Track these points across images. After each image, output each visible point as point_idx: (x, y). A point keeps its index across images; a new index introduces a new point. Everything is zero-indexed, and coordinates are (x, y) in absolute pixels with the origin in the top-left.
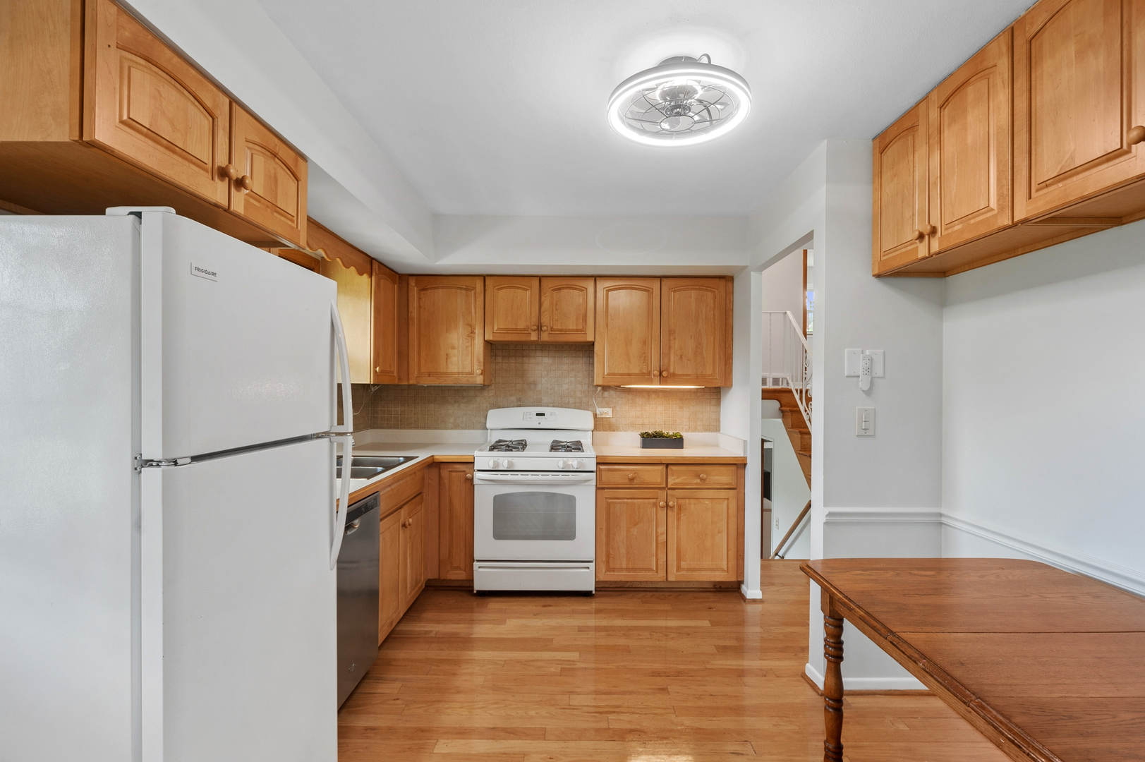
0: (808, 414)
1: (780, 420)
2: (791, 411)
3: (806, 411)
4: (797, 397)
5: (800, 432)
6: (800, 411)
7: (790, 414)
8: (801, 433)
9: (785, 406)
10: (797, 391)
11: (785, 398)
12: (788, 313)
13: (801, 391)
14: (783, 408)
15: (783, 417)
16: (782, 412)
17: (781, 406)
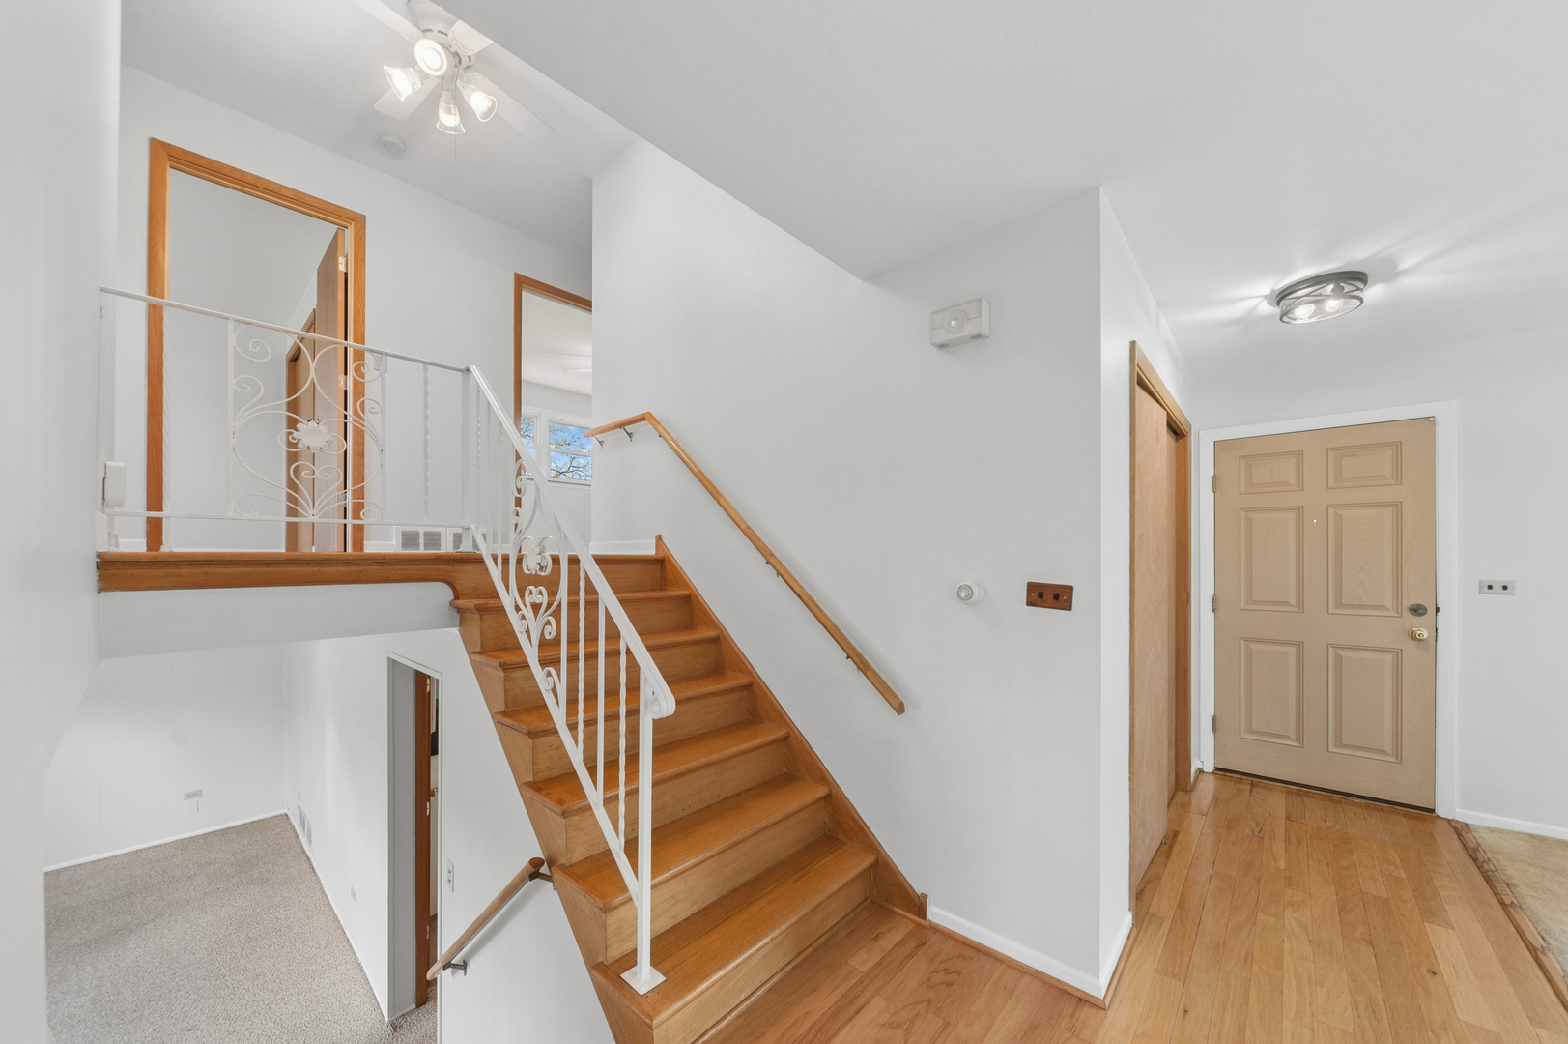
0: (523, 617)
1: (455, 631)
2: (480, 609)
3: (518, 609)
4: (495, 572)
5: (501, 665)
6: (503, 609)
7: (477, 616)
8: (505, 667)
9: (467, 596)
10: (495, 559)
11: (466, 576)
12: (474, 369)
13: (506, 560)
14: (461, 602)
15: (461, 624)
16: (460, 610)
17: (457, 597)
